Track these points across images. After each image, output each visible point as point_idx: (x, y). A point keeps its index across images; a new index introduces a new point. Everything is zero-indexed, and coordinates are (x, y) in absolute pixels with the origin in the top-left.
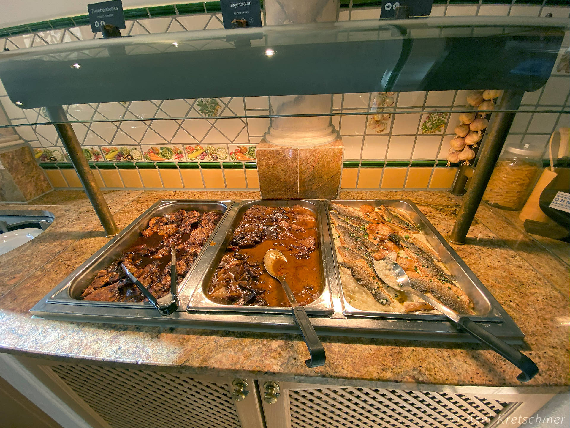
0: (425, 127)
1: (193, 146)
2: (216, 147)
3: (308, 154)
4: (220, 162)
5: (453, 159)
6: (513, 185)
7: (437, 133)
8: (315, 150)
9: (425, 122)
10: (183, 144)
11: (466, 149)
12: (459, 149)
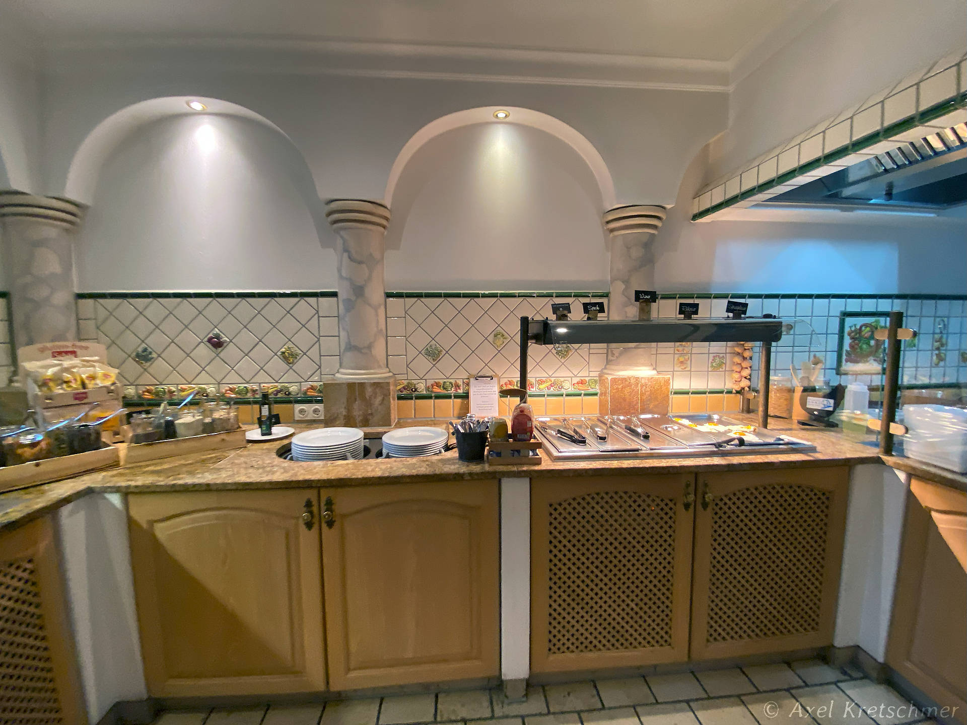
0: (712, 366)
1: (544, 379)
2: (562, 379)
3: (647, 381)
4: (564, 391)
5: (737, 388)
6: (781, 401)
7: (721, 370)
8: (652, 378)
9: (712, 362)
10: (536, 378)
11: (743, 379)
12: (739, 380)
